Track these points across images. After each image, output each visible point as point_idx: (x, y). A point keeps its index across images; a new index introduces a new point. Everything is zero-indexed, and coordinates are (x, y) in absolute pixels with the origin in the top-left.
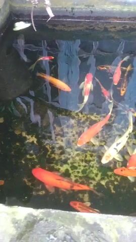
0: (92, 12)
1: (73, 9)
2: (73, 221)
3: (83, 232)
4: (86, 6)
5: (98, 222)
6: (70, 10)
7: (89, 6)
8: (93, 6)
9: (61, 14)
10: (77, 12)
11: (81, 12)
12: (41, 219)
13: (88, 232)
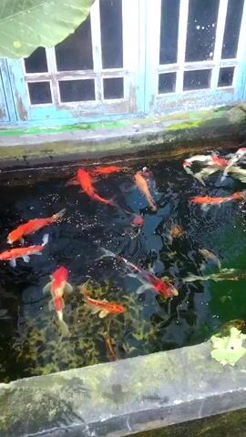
0: (51, 157)
1: (25, 157)
2: (50, 382)
3: (62, 389)
4: (42, 151)
5: (77, 376)
6: (22, 158)
7: (46, 151)
8: (52, 151)
9: (10, 166)
10: (31, 160)
11: (36, 160)
12: (15, 390)
13: (67, 387)
